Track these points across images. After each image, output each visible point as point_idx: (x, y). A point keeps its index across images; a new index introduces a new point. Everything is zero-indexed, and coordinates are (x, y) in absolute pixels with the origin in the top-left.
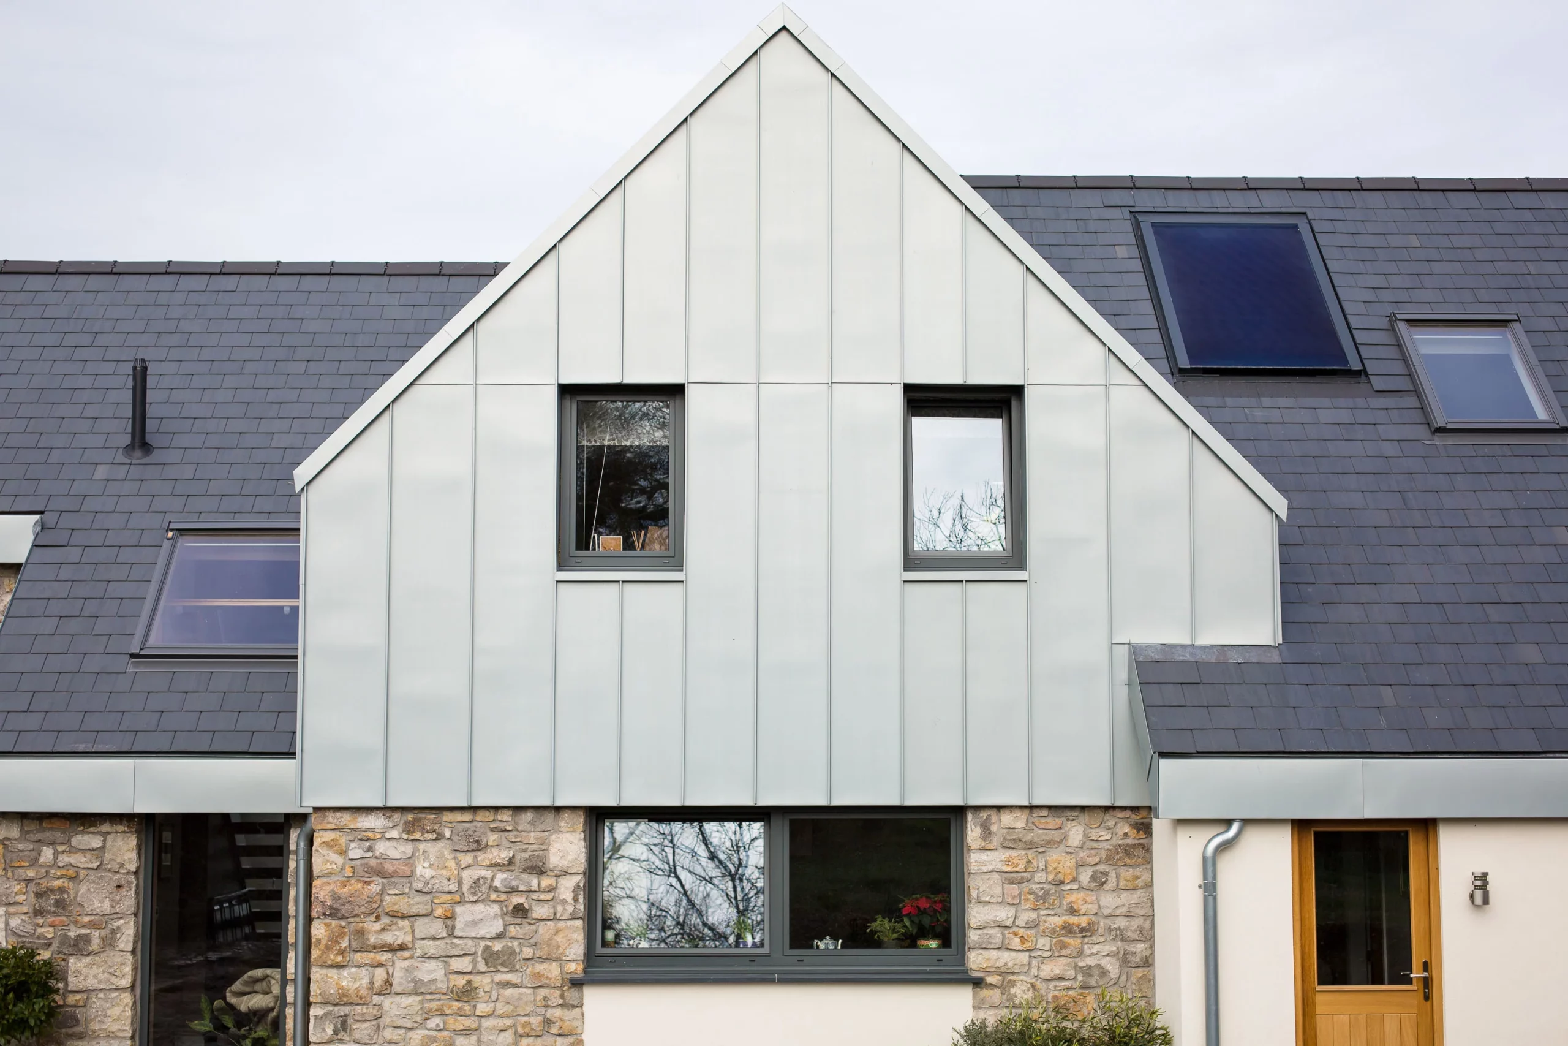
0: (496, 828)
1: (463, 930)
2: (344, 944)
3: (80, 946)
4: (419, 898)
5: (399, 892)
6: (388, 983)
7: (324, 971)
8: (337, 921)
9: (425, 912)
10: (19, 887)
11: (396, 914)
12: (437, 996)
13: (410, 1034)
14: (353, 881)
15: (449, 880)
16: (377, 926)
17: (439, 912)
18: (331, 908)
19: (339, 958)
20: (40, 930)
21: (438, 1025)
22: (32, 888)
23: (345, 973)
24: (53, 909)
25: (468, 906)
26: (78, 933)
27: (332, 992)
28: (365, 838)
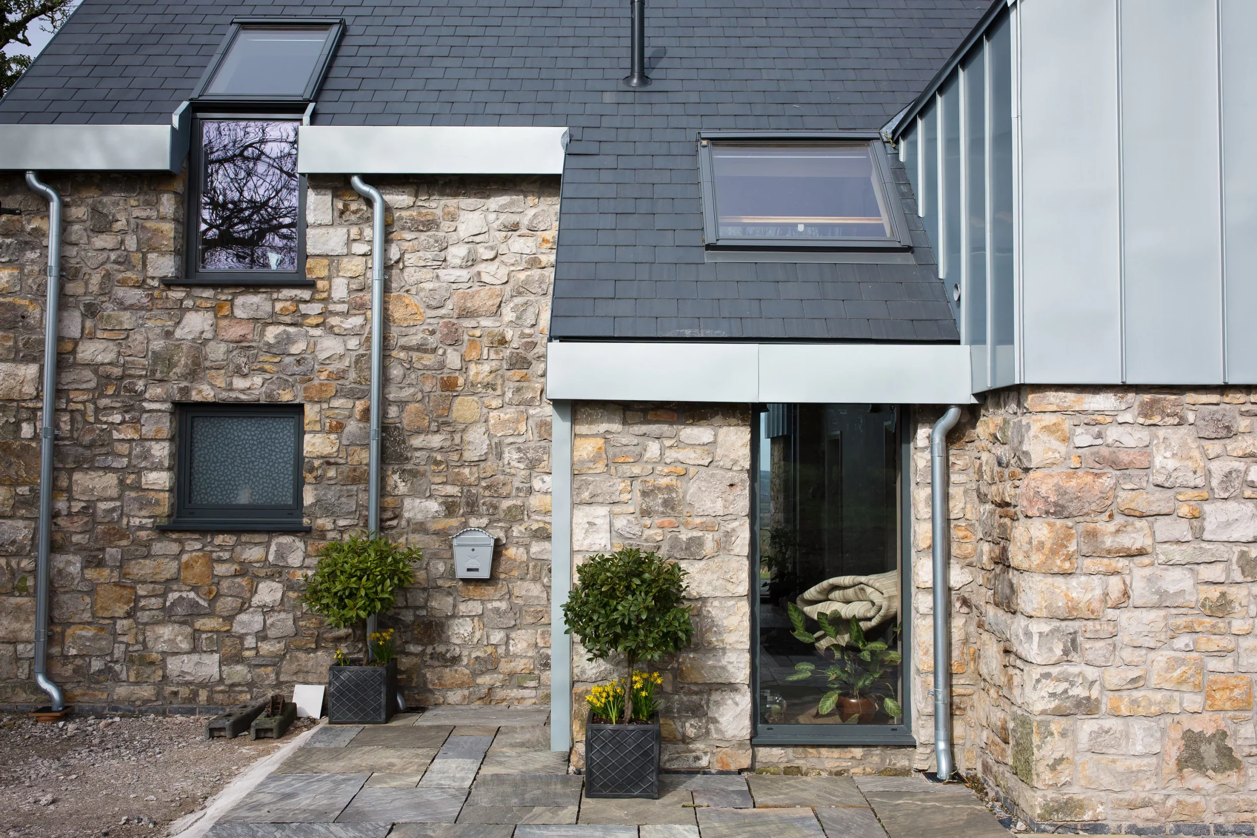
0: (1247, 411)
1: (1213, 532)
2: (1072, 547)
3: (693, 550)
4: (1159, 494)
5: (1136, 487)
6: (1126, 594)
7: (1050, 580)
8: (1061, 521)
9: (1167, 511)
10: (623, 484)
11: (1132, 513)
12: (1182, 611)
13: (1152, 655)
14: (1080, 473)
15: (1195, 472)
16: (1111, 527)
17: (1184, 510)
18: (1056, 504)
19: (1067, 565)
20: (647, 533)
21: (1187, 645)
22: (638, 485)
23: (1074, 582)
24: (661, 509)
25: (1219, 504)
26: (690, 535)
27: (1060, 604)
28: (1093, 421)
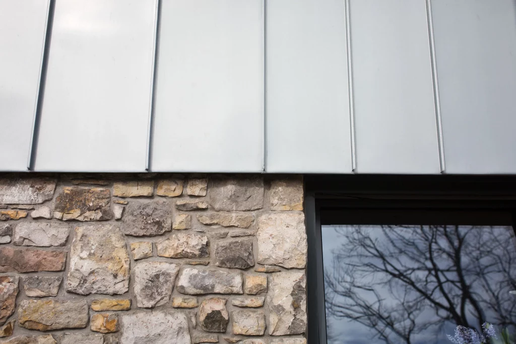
0: (184, 205)
4: (72, 303)
5: (43, 294)
9: (77, 323)
11: (35, 327)
15: (115, 276)
17: (98, 322)
25: (141, 315)
28: (2, 216)
